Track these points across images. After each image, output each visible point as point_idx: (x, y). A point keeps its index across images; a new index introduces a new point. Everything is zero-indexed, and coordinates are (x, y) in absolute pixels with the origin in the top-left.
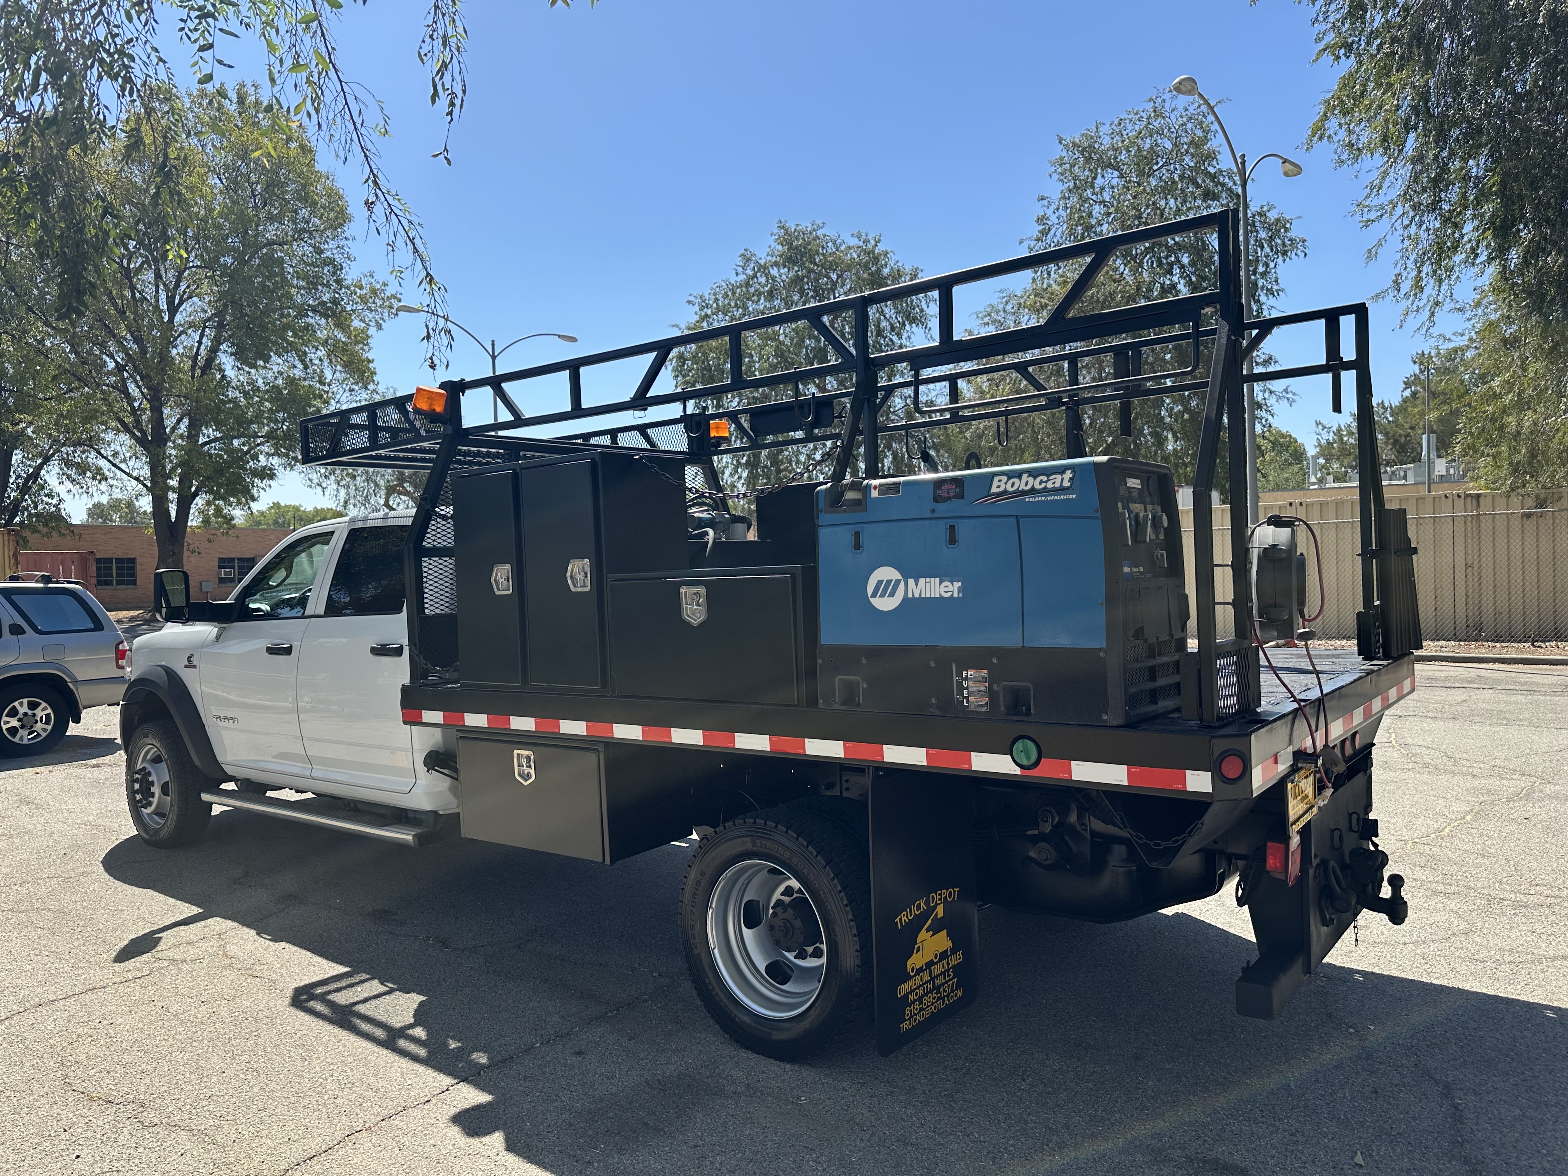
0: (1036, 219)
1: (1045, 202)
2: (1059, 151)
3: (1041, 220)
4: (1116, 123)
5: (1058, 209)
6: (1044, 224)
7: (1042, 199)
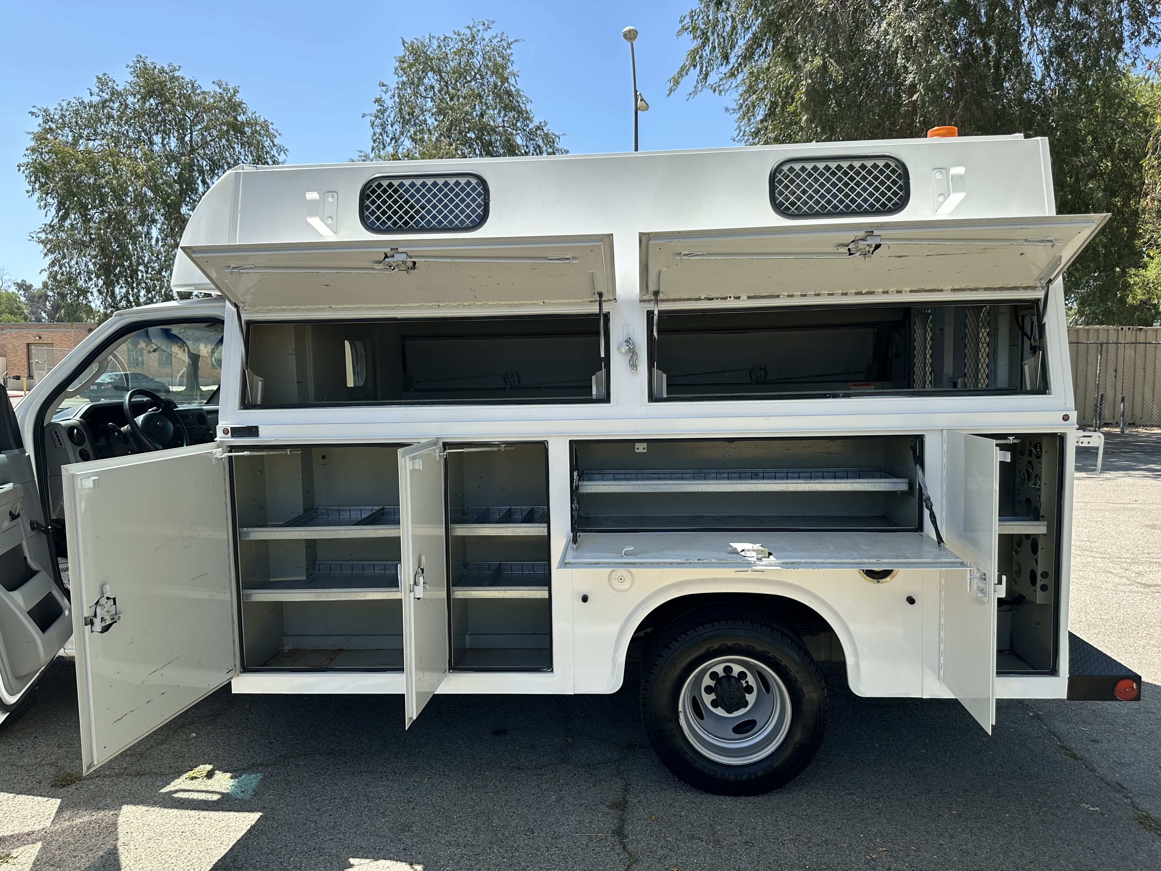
0: (374, 100)
1: (384, 88)
2: (401, 52)
3: (378, 101)
4: (442, 38)
5: (394, 96)
6: (381, 106)
7: (383, 85)
